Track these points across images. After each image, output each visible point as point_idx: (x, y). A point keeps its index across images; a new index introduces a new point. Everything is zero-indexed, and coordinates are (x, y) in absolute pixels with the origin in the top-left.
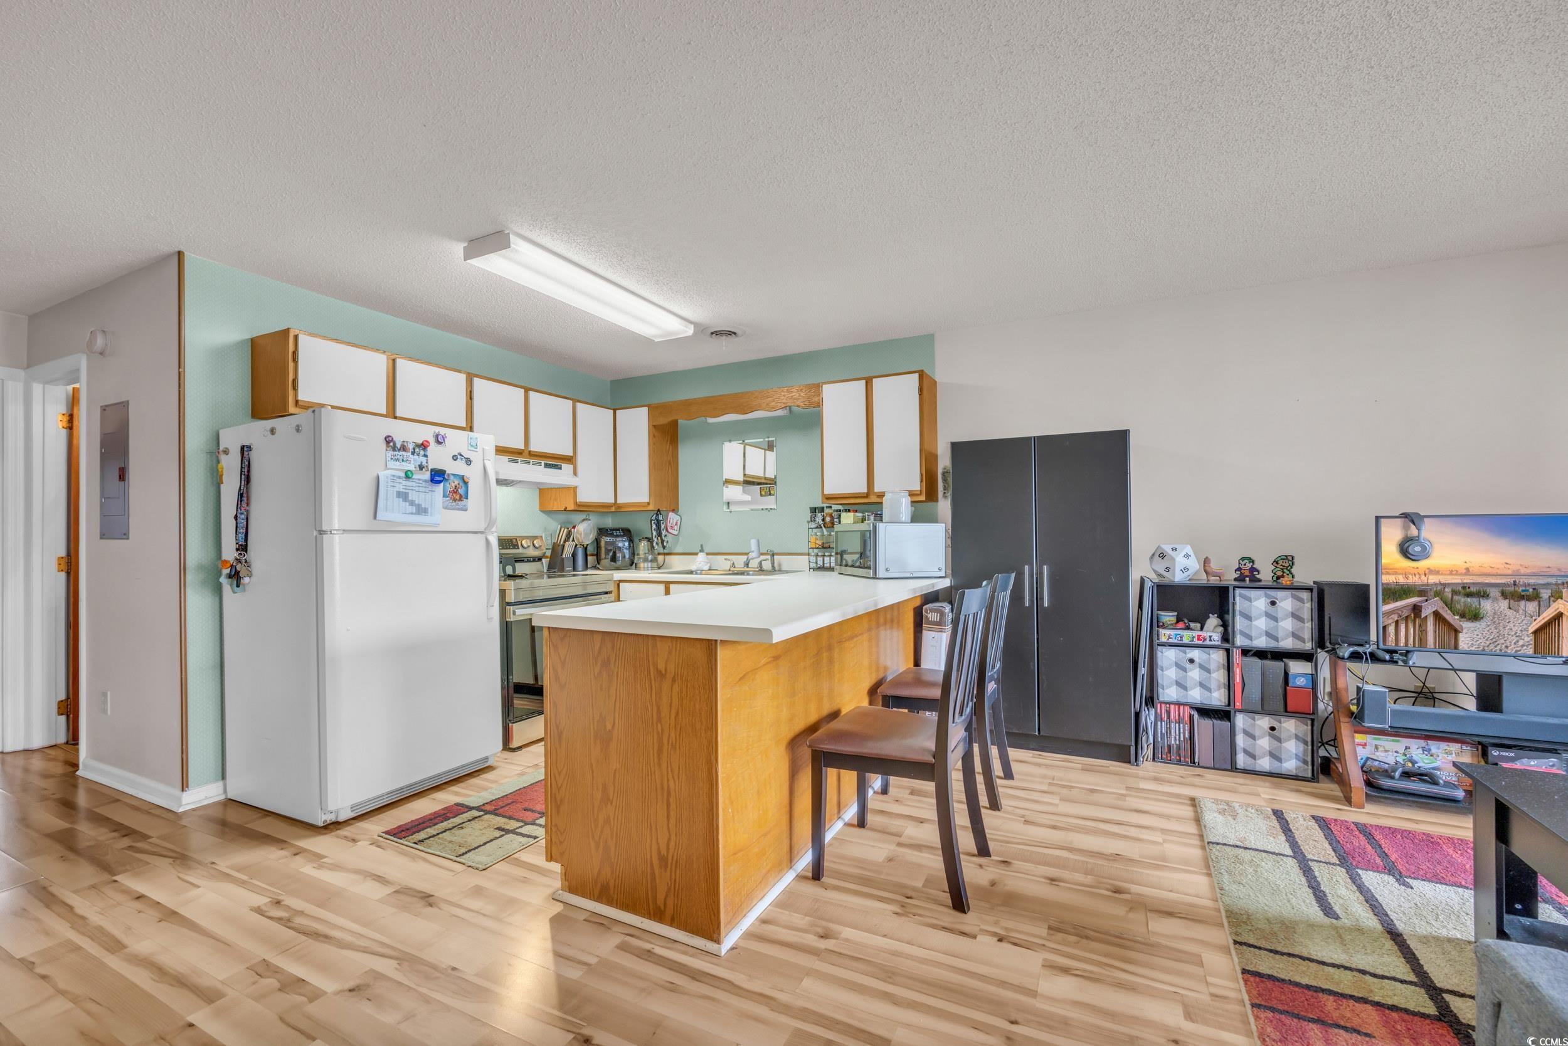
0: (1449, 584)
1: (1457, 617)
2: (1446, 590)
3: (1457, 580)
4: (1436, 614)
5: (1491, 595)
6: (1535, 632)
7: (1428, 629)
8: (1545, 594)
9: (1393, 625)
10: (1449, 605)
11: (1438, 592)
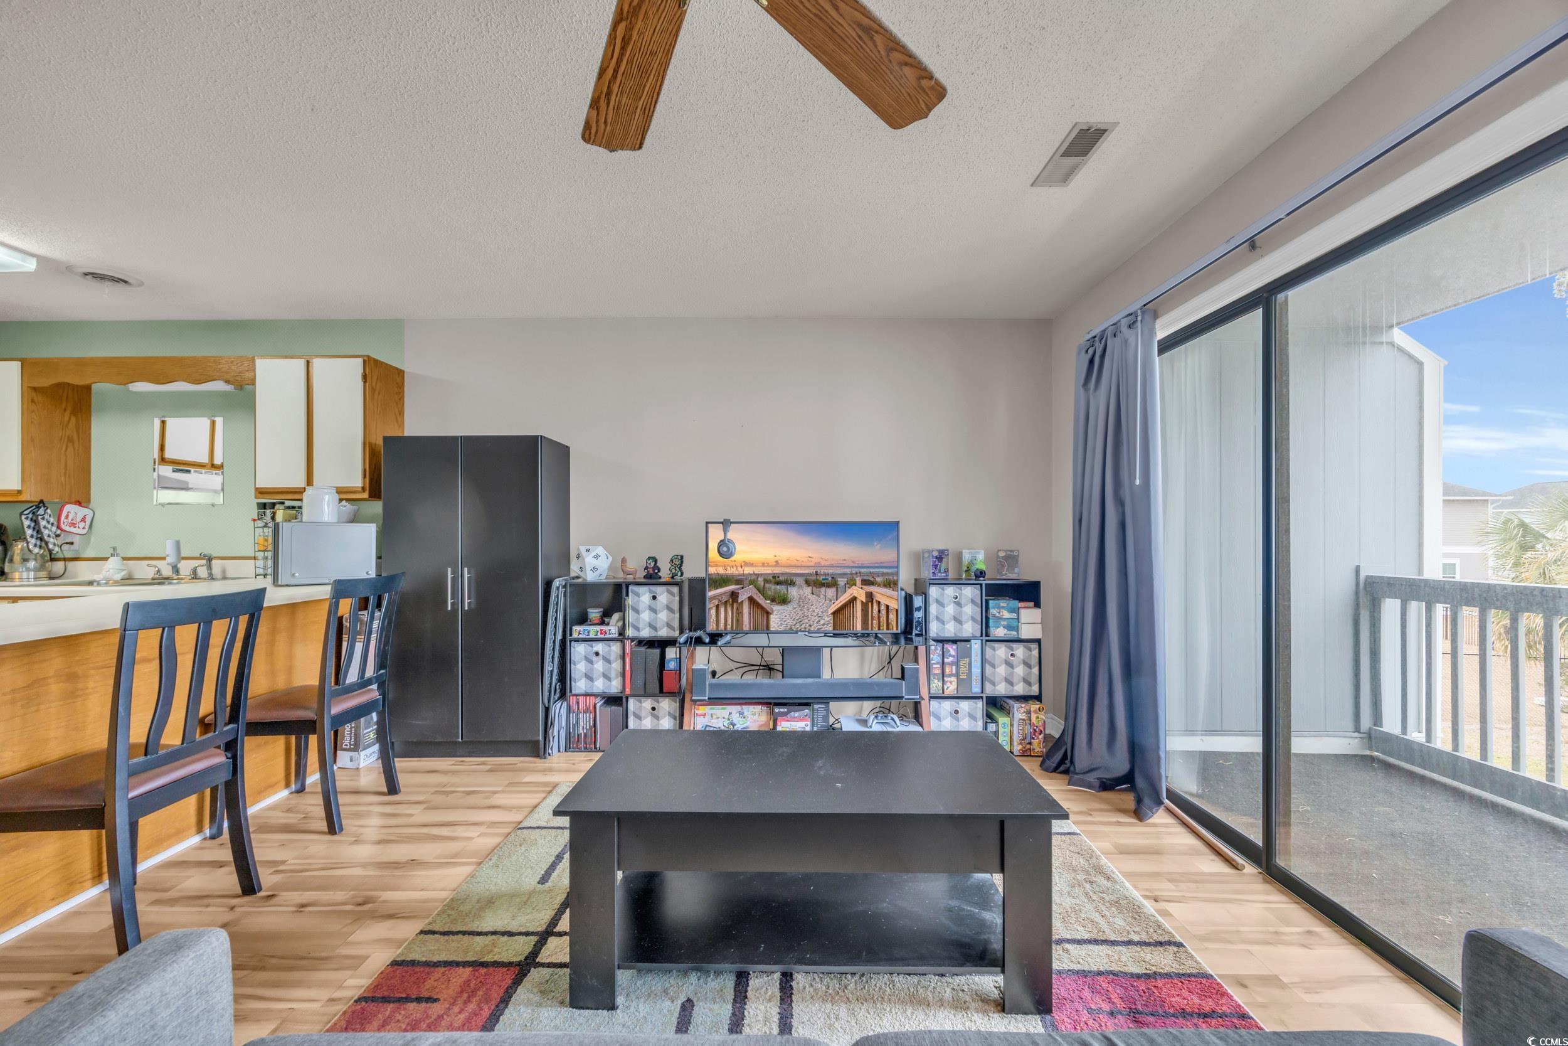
0: (762, 574)
1: (768, 602)
2: (759, 579)
3: (768, 571)
4: (751, 600)
5: (797, 583)
6: (834, 613)
7: (744, 611)
8: (842, 582)
9: (715, 608)
10: (762, 591)
11: (753, 580)
